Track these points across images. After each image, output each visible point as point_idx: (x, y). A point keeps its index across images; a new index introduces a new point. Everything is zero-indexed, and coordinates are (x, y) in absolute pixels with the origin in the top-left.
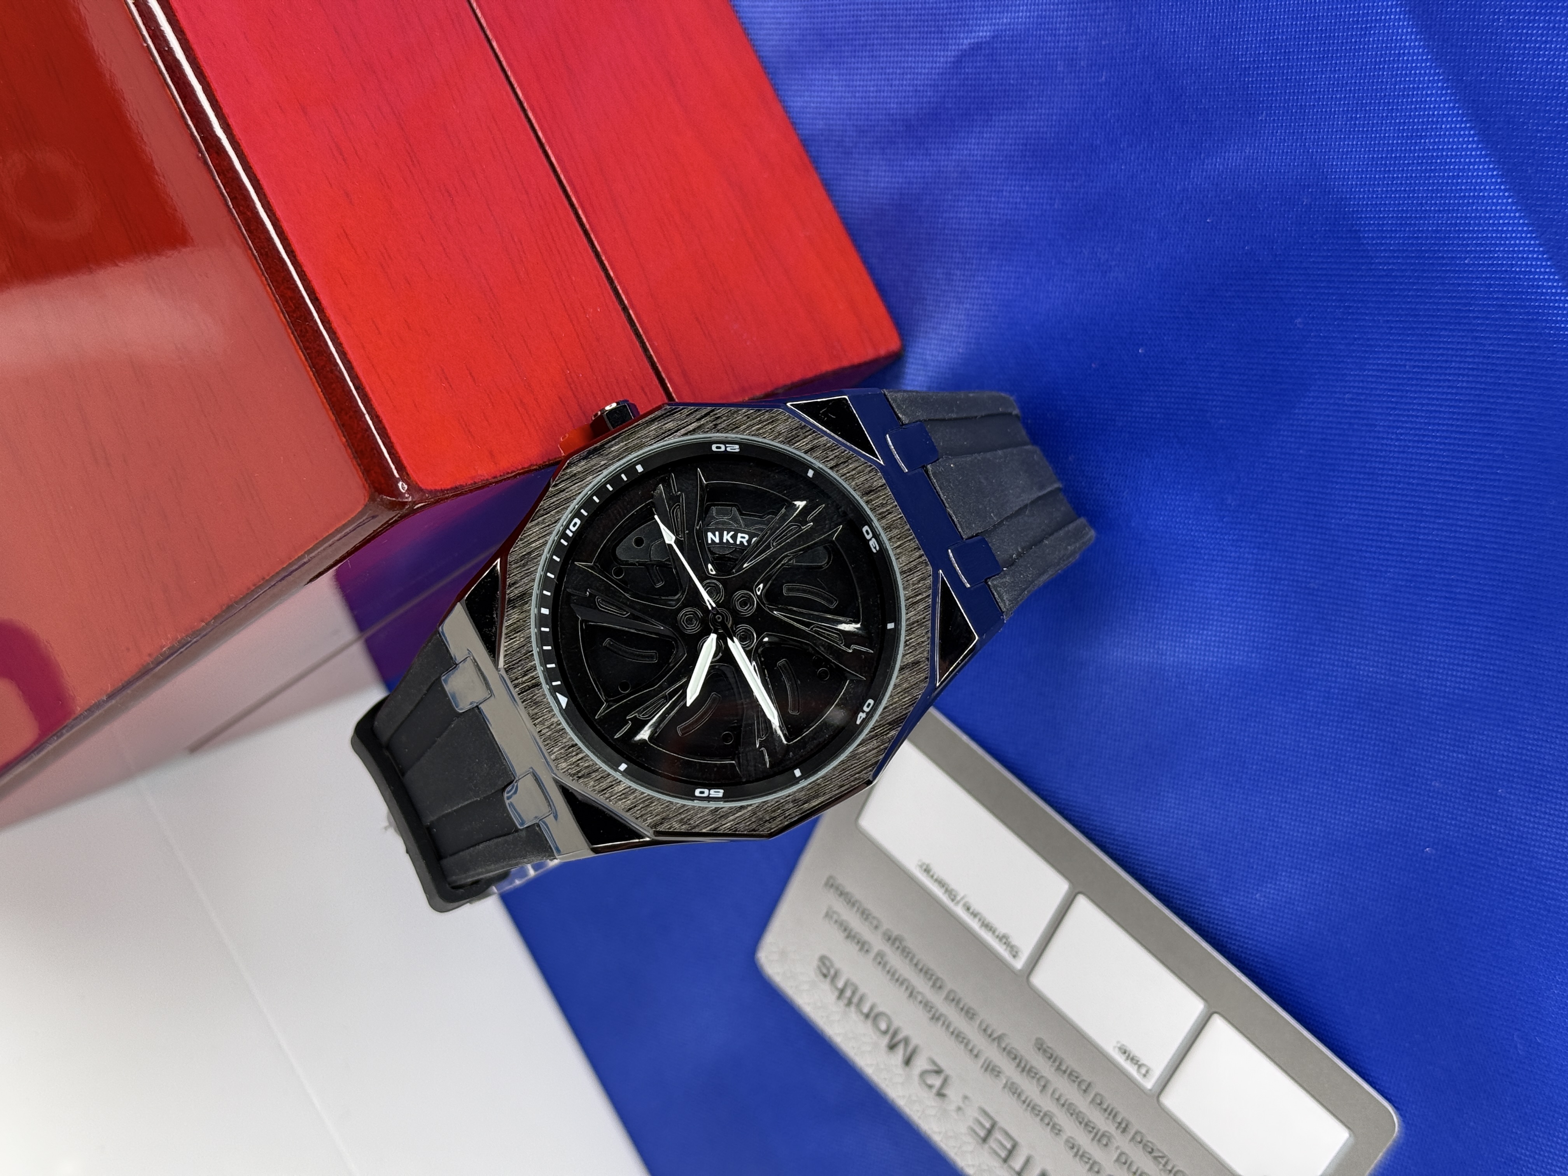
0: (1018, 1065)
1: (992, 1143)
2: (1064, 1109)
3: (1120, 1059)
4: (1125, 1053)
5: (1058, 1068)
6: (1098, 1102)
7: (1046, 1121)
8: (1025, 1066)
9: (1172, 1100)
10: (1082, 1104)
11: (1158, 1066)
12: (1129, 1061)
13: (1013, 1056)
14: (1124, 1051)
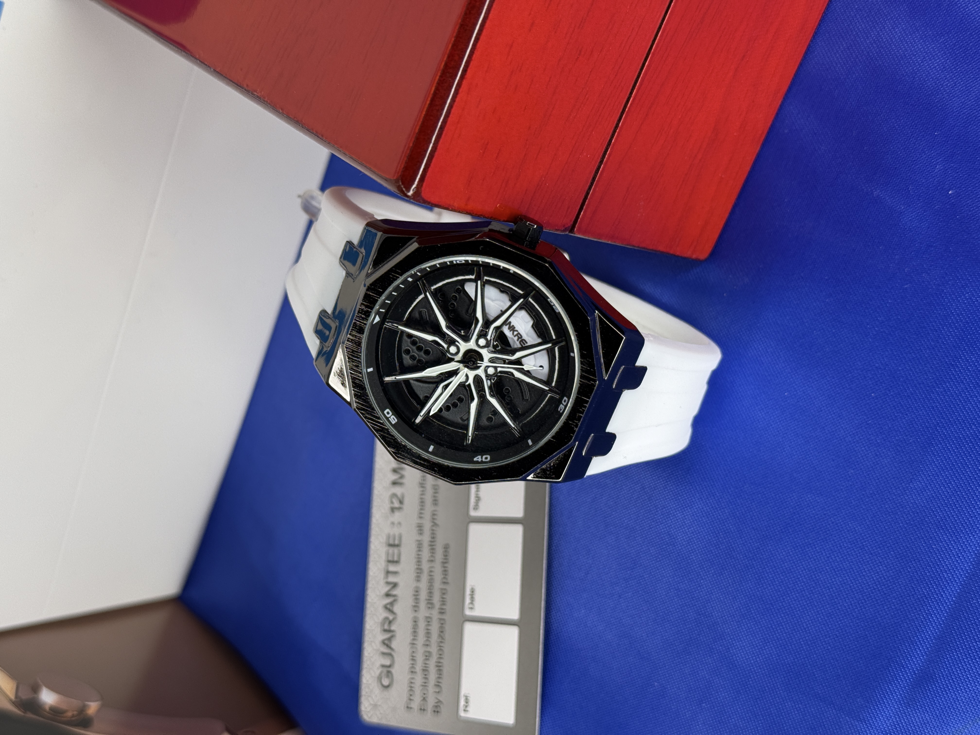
0: (431, 542)
1: (391, 550)
2: (429, 577)
3: (468, 592)
4: (473, 592)
5: (444, 563)
6: (444, 592)
7: (419, 571)
8: (433, 545)
9: (469, 627)
10: (437, 585)
11: (478, 612)
12: (470, 596)
13: (433, 537)
14: (473, 591)
